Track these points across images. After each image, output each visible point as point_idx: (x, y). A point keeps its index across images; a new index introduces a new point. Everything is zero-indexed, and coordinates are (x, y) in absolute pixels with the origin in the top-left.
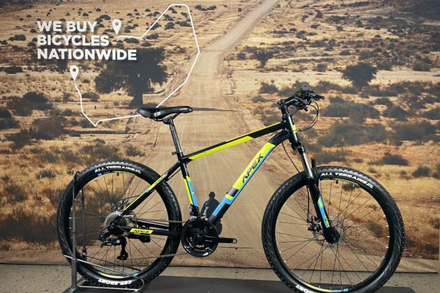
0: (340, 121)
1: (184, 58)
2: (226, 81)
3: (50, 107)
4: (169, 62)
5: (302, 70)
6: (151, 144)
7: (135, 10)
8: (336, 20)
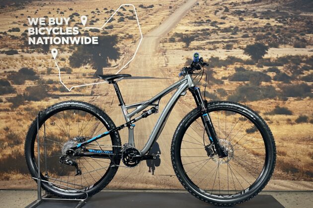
0: (243, 84)
1: (132, 42)
2: (162, 57)
3: (37, 78)
4: (121, 45)
5: (215, 48)
6: (109, 103)
7: (97, 9)
8: (239, 13)
